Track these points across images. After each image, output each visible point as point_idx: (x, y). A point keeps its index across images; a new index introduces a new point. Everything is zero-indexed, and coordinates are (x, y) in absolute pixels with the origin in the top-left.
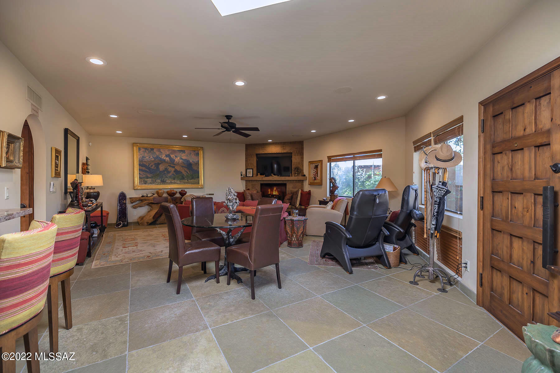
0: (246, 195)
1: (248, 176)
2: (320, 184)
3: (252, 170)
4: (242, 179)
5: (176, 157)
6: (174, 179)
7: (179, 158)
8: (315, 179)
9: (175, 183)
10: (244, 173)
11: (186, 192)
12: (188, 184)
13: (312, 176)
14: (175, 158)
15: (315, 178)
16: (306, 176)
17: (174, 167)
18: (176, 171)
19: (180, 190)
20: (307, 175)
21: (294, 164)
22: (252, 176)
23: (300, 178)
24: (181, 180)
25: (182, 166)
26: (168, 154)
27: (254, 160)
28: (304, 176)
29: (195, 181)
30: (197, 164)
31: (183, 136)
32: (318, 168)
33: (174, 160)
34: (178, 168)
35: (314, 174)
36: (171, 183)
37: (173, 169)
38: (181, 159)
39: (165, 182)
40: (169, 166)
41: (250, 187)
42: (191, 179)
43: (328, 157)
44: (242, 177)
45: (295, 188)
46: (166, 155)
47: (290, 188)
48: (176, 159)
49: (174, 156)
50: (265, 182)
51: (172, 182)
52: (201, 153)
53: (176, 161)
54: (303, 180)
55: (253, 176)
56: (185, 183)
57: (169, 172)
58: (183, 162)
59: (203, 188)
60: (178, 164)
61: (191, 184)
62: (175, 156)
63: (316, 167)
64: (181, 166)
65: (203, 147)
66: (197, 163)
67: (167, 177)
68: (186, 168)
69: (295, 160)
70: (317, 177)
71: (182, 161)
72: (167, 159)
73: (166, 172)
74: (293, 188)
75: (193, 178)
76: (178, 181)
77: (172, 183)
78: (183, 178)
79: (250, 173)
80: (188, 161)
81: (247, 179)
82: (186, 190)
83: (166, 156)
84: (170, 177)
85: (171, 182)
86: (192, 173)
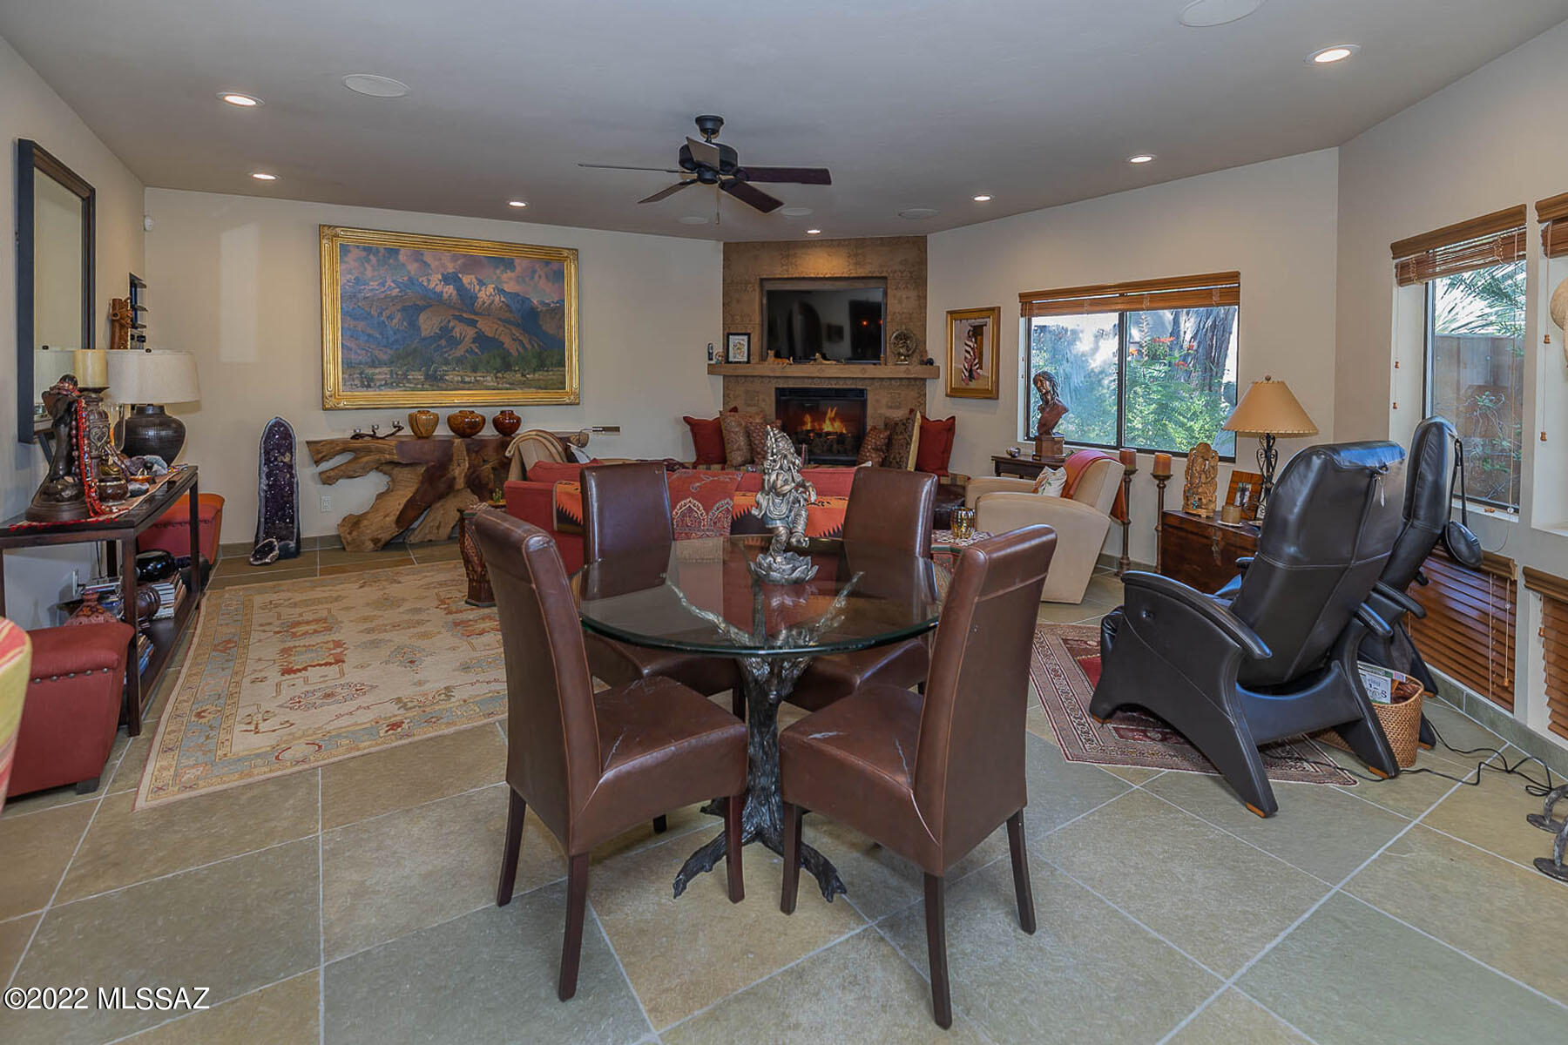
0: (729, 432)
1: (731, 359)
2: (991, 394)
3: (746, 338)
4: (712, 370)
5: (481, 283)
6: (475, 370)
7: (490, 289)
8: (971, 377)
9: (476, 385)
10: (718, 349)
11: (519, 420)
12: (526, 390)
13: (960, 364)
14: (477, 287)
15: (971, 371)
16: (936, 363)
17: (473, 323)
18: (480, 338)
19: (497, 412)
20: (939, 362)
21: (893, 319)
22: (746, 360)
23: (916, 370)
24: (500, 375)
25: (506, 322)
26: (451, 271)
27: (753, 308)
28: (931, 362)
29: (551, 375)
30: (558, 312)
31: (512, 204)
32: (982, 334)
33: (474, 298)
34: (487, 327)
35: (966, 358)
36: (461, 385)
37: (470, 332)
38: (501, 291)
39: (442, 379)
40: (457, 318)
41: (739, 403)
42: (535, 371)
43: (1021, 296)
44: (711, 362)
45: (898, 407)
46: (443, 275)
47: (879, 408)
48: (480, 290)
49: (474, 280)
50: (791, 384)
51: (467, 379)
52: (571, 270)
53: (480, 300)
54: (926, 379)
55: (748, 362)
56: (513, 385)
57: (454, 342)
58: (507, 306)
59: (578, 404)
60: (487, 312)
61: (534, 390)
62: (476, 278)
63: (977, 332)
64: (499, 319)
65: (577, 250)
66: (553, 310)
67: (447, 363)
68: (518, 326)
69: (897, 305)
70: (981, 368)
71: (503, 299)
72: (449, 290)
73: (443, 342)
74: (891, 407)
75: (541, 366)
76: (489, 378)
77: (467, 386)
78: (507, 366)
79: (739, 349)
80: (525, 300)
81: (729, 370)
82: (517, 412)
83: (446, 279)
84: (460, 361)
85: (463, 382)
86: (539, 345)
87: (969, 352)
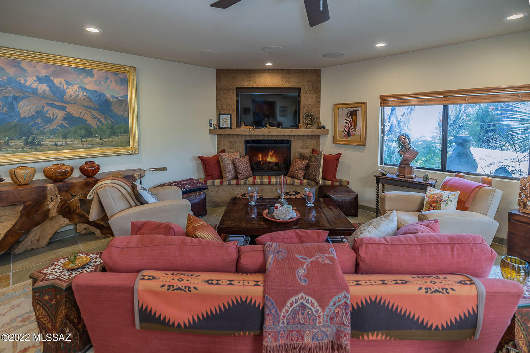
0: (225, 163)
1: (221, 126)
2: (361, 143)
3: (229, 116)
4: (212, 132)
5: (69, 83)
6: (65, 137)
7: (76, 87)
8: (349, 134)
9: (66, 146)
10: (214, 121)
11: (98, 168)
12: (104, 148)
13: (342, 129)
14: (66, 86)
15: (348, 132)
17: (63, 108)
18: (69, 118)
19: (82, 162)
20: (329, 126)
21: (304, 108)
22: (229, 126)
23: (317, 131)
24: (84, 140)
25: (87, 108)
26: (44, 75)
27: (231, 100)
28: (324, 127)
29: (121, 138)
30: (124, 102)
31: (88, 29)
32: (356, 115)
33: (63, 93)
34: (74, 111)
35: (345, 126)
36: (56, 147)
37: (61, 114)
38: (84, 89)
39: (39, 144)
40: (48, 104)
41: (226, 147)
42: (109, 136)
43: (381, 97)
44: (212, 128)
45: (307, 148)
46: (37, 77)
47: (297, 148)
48: (67, 88)
49: (63, 82)
50: (253, 138)
51: (59, 143)
52: (131, 78)
53: (68, 95)
54: (319, 135)
55: (231, 128)
56: (93, 145)
57: (49, 121)
58: (89, 98)
59: (138, 153)
60: (74, 101)
61: (109, 148)
62: (64, 80)
63: (353, 114)
64: (83, 106)
65: (135, 68)
66: (120, 101)
67: (42, 133)
68: (96, 110)
69: (306, 100)
70: (355, 131)
71: (85, 94)
72: (43, 88)
73: (39, 120)
74: (302, 148)
75: (113, 133)
76: (76, 142)
77: (59, 147)
78: (89, 133)
79: (226, 121)
80: (100, 95)
81: (221, 132)
82: (97, 161)
83: (40, 80)
84: (53, 132)
85: (56, 145)
86: (111, 121)
87: (348, 123)
